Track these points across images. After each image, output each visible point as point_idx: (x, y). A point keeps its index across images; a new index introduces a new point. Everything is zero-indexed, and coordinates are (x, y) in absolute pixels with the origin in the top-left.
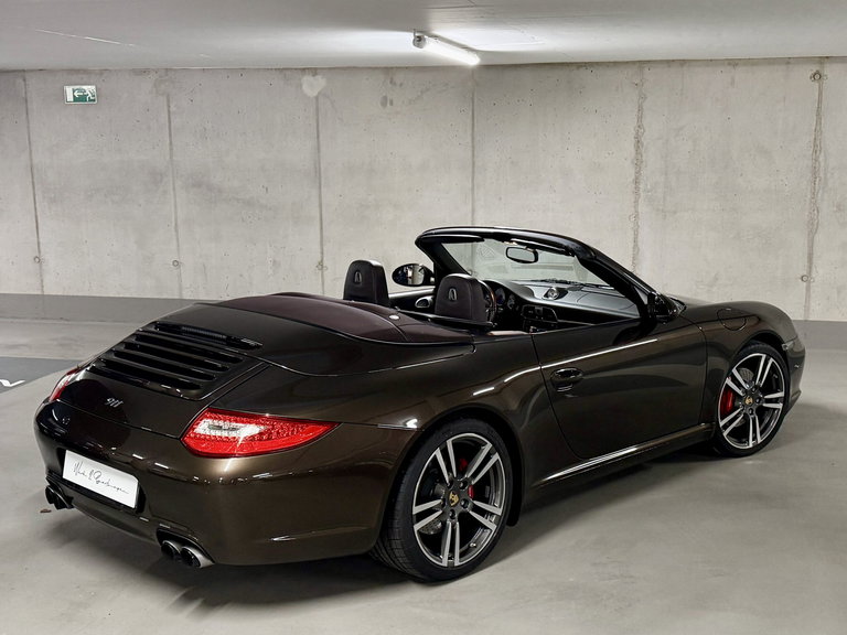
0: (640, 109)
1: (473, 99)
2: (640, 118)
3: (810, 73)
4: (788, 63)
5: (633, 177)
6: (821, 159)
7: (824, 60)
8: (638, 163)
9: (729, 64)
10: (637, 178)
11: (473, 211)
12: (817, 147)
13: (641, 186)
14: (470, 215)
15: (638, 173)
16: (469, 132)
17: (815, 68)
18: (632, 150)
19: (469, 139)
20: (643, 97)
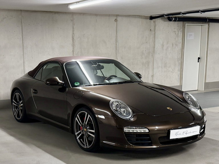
0: (73, 28)
1: (22, 22)
2: (73, 31)
3: (114, 20)
4: (109, 16)
5: (72, 50)
6: (117, 44)
7: (117, 16)
8: (73, 45)
9: (96, 15)
10: (73, 50)
11: (24, 63)
12: (116, 41)
13: (74, 53)
14: (23, 64)
15: (73, 48)
16: (21, 34)
17: (115, 18)
18: (71, 41)
19: (21, 37)
20: (74, 24)
